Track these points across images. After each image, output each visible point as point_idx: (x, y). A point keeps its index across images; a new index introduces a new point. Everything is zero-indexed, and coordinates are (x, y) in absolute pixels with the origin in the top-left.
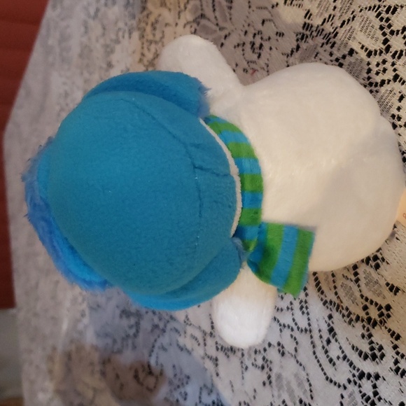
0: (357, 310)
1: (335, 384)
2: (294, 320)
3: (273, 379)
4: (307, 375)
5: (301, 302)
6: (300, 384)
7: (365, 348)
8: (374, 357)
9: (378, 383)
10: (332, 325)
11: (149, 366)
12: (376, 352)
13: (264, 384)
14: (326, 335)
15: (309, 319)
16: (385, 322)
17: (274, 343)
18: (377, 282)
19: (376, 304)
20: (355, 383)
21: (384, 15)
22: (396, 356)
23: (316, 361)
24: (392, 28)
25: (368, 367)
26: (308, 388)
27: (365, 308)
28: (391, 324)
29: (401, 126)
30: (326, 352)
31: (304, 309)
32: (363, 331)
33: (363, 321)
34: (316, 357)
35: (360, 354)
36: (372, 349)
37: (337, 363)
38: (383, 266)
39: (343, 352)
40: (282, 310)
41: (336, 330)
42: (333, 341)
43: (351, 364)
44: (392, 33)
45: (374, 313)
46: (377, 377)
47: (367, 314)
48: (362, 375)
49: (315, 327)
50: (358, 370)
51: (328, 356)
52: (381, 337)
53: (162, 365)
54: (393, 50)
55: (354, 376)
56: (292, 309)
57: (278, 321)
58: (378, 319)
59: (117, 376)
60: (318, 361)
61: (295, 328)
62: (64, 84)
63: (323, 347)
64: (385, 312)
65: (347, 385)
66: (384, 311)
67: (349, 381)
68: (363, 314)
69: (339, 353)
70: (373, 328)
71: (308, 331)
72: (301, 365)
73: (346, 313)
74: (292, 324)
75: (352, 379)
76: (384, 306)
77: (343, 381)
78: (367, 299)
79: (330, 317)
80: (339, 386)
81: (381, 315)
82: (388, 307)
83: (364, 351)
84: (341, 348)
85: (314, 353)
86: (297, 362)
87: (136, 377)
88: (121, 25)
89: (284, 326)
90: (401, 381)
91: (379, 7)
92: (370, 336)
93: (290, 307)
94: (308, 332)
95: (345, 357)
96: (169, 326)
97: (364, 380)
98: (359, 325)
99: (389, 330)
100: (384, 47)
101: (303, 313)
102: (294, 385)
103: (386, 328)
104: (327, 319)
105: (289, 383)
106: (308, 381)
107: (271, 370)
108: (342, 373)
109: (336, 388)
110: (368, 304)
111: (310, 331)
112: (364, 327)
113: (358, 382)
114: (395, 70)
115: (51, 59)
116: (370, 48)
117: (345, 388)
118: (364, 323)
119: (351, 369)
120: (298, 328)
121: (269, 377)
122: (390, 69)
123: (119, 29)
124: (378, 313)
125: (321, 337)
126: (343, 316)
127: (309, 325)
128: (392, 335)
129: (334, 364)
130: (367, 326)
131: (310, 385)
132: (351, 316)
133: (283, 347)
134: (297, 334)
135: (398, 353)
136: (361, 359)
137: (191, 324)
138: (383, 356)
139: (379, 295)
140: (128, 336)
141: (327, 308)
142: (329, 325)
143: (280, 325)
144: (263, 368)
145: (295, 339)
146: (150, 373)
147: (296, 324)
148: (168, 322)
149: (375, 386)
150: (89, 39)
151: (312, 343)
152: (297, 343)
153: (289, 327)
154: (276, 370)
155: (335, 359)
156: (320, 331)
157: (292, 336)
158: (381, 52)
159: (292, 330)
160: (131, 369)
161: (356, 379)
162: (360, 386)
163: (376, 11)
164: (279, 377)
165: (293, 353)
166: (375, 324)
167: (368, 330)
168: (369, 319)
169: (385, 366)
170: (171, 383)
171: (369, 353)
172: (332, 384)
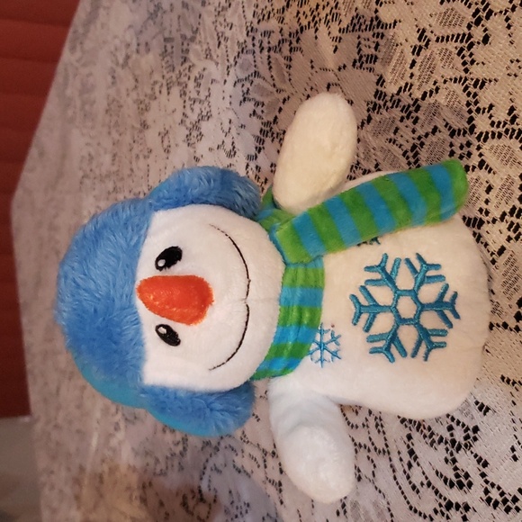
0: (442, 431)
1: (420, 514)
2: (370, 439)
3: (349, 508)
4: (388, 503)
5: (376, 418)
6: (380, 514)
7: (451, 475)
8: (461, 485)
9: (468, 515)
10: (411, 446)
11: (200, 491)
12: (463, 479)
13: (338, 513)
14: (406, 458)
15: (385, 439)
16: (471, 446)
19: (463, 425)
20: (443, 514)
21: (471, 89)
22: (485, 485)
23: (397, 487)
24: (478, 105)
25: (455, 496)
26: (389, 519)
27: (450, 428)
28: (478, 449)
30: (408, 477)
31: (379, 427)
32: (446, 455)
33: (446, 443)
34: (397, 483)
35: (445, 480)
36: (457, 476)
37: (421, 490)
39: (427, 478)
40: (357, 427)
41: (417, 453)
42: (414, 464)
43: (437, 492)
44: (478, 110)
45: (459, 435)
46: (467, 508)
47: (452, 435)
48: (449, 505)
49: (392, 448)
50: (445, 499)
51: (410, 483)
52: (466, 461)
53: (215, 490)
54: (477, 131)
55: (440, 505)
56: (368, 427)
58: (463, 442)
59: (162, 504)
60: (400, 488)
61: (372, 448)
62: (87, 144)
63: (405, 472)
64: (471, 434)
65: (433, 515)
67: (436, 511)
68: (447, 435)
69: (423, 479)
70: (457, 452)
71: (385, 452)
72: (380, 492)
73: (428, 434)
74: (369, 445)
75: (439, 509)
76: (471, 428)
77: (429, 511)
78: (453, 419)
79: (409, 437)
80: (425, 517)
81: (467, 438)
82: (476, 429)
83: (449, 477)
84: (424, 473)
85: (395, 478)
86: (376, 488)
87: (184, 504)
88: (157, 77)
89: (360, 446)
90: (495, 512)
91: (466, 79)
92: (454, 461)
93: (366, 424)
94: (386, 454)
95: (429, 484)
96: (223, 444)
97: (453, 510)
98: (442, 446)
99: (476, 456)
100: (468, 126)
101: (379, 431)
102: (373, 515)
103: (472, 453)
104: (406, 439)
105: (367, 513)
106: (390, 510)
107: (345, 498)
108: (428, 503)
109: (421, 519)
110: (454, 424)
111: (389, 453)
112: (447, 450)
113: (446, 512)
115: (70, 113)
116: (454, 127)
117: (431, 519)
118: (448, 445)
119: (437, 498)
120: (376, 449)
121: (344, 506)
122: (476, 153)
123: (155, 83)
124: (464, 435)
125: (401, 460)
126: (425, 436)
127: (387, 446)
128: (479, 462)
129: (418, 492)
130: (450, 449)
131: (392, 515)
132: (434, 437)
133: (359, 471)
134: (373, 455)
135: (487, 482)
136: (448, 488)
137: (248, 442)
138: (470, 485)
139: (466, 415)
140: (173, 455)
141: (406, 426)
142: (408, 446)
143: (355, 444)
145: (372, 461)
146: (202, 500)
147: (373, 444)
148: (222, 438)
149: (465, 518)
150: (118, 91)
151: (391, 466)
152: (375, 466)
153: (365, 447)
154: (351, 497)
155: (418, 486)
156: (399, 453)
157: (369, 458)
158: (465, 132)
159: (369, 451)
160: (177, 494)
161: (444, 510)
162: (448, 518)
163: (463, 84)
164: (355, 505)
165: (371, 477)
166: (459, 448)
167: (452, 454)
168: (453, 442)
169: (474, 496)
170: (227, 512)
171: (455, 480)
172: (417, 515)
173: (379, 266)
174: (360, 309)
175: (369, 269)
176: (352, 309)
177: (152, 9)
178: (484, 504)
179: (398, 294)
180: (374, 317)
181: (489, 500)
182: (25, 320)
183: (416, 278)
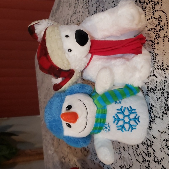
0: (145, 141)
1: (139, 162)
4: (131, 158)
6: (129, 160)
7: (147, 153)
8: (149, 156)
12: (149, 154)
16: (152, 146)
25: (147, 158)
27: (147, 141)
30: (136, 152)
35: (145, 154)
42: (138, 149)
43: (143, 157)
45: (149, 143)
50: (145, 159)
52: (150, 150)
55: (143, 160)
60: (134, 154)
63: (136, 150)
66: (151, 143)
76: (151, 141)
77: (141, 161)
78: (147, 138)
82: (153, 142)
84: (140, 151)
85: (133, 152)
92: (148, 149)
95: (141, 154)
98: (145, 145)
99: (153, 149)
105: (126, 159)
107: (121, 155)
108: (141, 159)
114: (154, 73)
117: (141, 163)
121: (121, 157)
125: (135, 147)
129: (138, 156)
131: (132, 161)
132: (143, 142)
133: (125, 148)
136: (146, 156)
138: (151, 156)
144: (119, 154)
145: (128, 146)
151: (133, 148)
152: (128, 148)
155: (139, 155)
156: (135, 145)
162: (145, 163)
164: (124, 157)
165: (127, 151)
166: (149, 146)
167: (147, 147)
172: (138, 162)
173: (120, 109)
175: (118, 109)
176: (113, 119)
177: (74, 11)
179: (125, 116)
182: (39, 91)
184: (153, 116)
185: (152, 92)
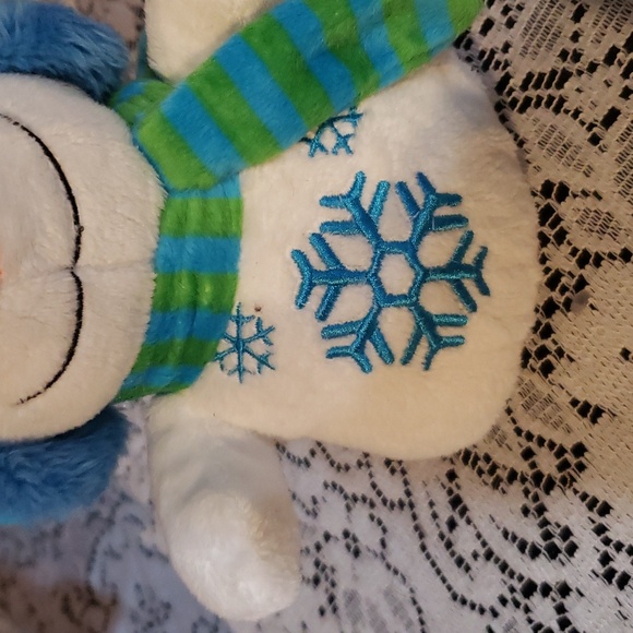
0: (511, 459)
1: (473, 606)
2: (374, 486)
3: (340, 601)
4: (412, 591)
6: (397, 610)
7: (533, 534)
8: (553, 552)
9: (568, 602)
10: (456, 491)
11: (89, 590)
12: (557, 541)
13: (322, 612)
14: (445, 512)
15: (406, 483)
16: (573, 480)
17: (337, 532)
18: (549, 400)
19: (552, 445)
20: (517, 604)
22: (603, 548)
23: (428, 563)
25: (542, 571)
26: (414, 616)
27: (528, 454)
28: (588, 483)
29: (580, 73)
30: (449, 545)
32: (525, 501)
33: (524, 480)
34: (428, 556)
35: (522, 546)
36: (547, 536)
37: (474, 565)
38: (561, 365)
39: (484, 544)
40: (347, 468)
41: (467, 501)
42: (461, 522)
43: (504, 567)
45: (547, 463)
46: (565, 590)
47: (533, 465)
48: (529, 589)
49: (420, 498)
50: (521, 578)
51: (453, 554)
52: (565, 510)
53: (114, 586)
55: (512, 590)
56: (369, 465)
57: (342, 490)
58: (558, 476)
59: (32, 610)
60: (433, 564)
61: (378, 501)
63: (442, 536)
64: (573, 460)
65: (499, 607)
66: (569, 457)
67: (503, 601)
68: (523, 467)
69: (477, 546)
70: (547, 493)
71: (406, 505)
72: (396, 572)
73: (486, 467)
74: (372, 495)
75: (508, 596)
76: (569, 446)
77: (489, 599)
78: (529, 437)
79: (452, 476)
80: (482, 611)
81: (564, 466)
82: (580, 450)
83: (530, 541)
84: (479, 536)
85: (423, 548)
86: (389, 567)
87: (66, 609)
89: (355, 499)
90: (621, 596)
92: (541, 510)
93: (364, 461)
94: (406, 508)
95: (489, 555)
96: (121, 513)
97: (536, 598)
98: (517, 487)
99: (584, 497)
101: (393, 471)
102: (385, 612)
103: (576, 492)
104: (445, 480)
105: (373, 609)
106: (415, 602)
107: (333, 584)
108: (487, 586)
109: (475, 614)
110: (533, 445)
111: (412, 506)
112: (526, 492)
113: (523, 601)
117: (495, 614)
118: (528, 485)
119: (506, 577)
120: (384, 501)
121: (332, 599)
124: (557, 462)
125: (435, 516)
126: (480, 472)
127: (408, 493)
128: (591, 507)
129: (468, 569)
130: (534, 490)
131: (420, 611)
132: (499, 472)
133: (355, 540)
134: (382, 512)
135: (607, 542)
136: (527, 558)
138: (572, 549)
139: (556, 425)
140: (43, 535)
142: (450, 492)
143: (346, 497)
144: (316, 581)
145: (380, 522)
147: (380, 494)
148: (118, 504)
149: (561, 609)
151: (417, 528)
152: (384, 530)
153: (364, 499)
154: (344, 584)
155: (468, 559)
156: (431, 504)
157: (372, 517)
159: (372, 505)
160: (55, 593)
161: (519, 597)
162: (527, 610)
164: (352, 597)
165: (378, 549)
166: (550, 486)
167: (536, 498)
168: (538, 477)
169: (581, 569)
170: (134, 618)
171: (541, 543)
172: (467, 608)
173: (349, 196)
174: (311, 278)
175: (328, 201)
176: (296, 278)
178: (599, 583)
179: (381, 249)
180: (337, 292)
181: (609, 575)
183: (415, 221)
184: (569, 265)
185: (538, 105)
